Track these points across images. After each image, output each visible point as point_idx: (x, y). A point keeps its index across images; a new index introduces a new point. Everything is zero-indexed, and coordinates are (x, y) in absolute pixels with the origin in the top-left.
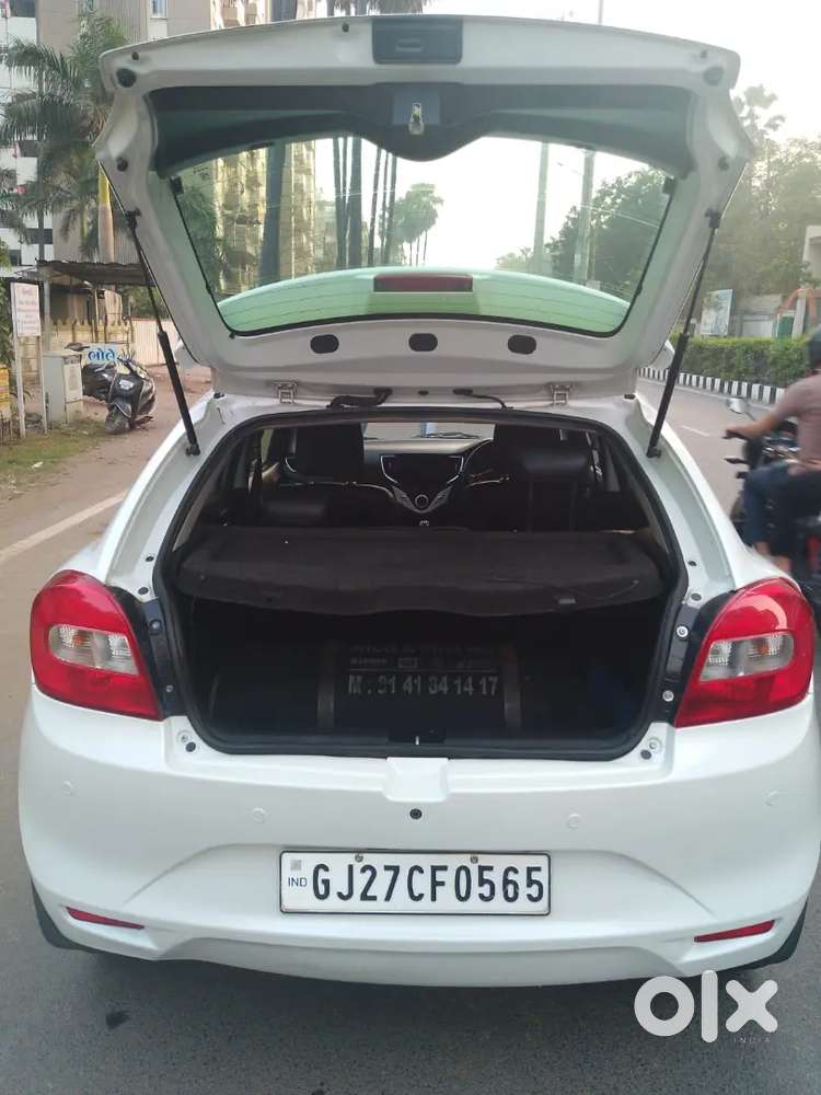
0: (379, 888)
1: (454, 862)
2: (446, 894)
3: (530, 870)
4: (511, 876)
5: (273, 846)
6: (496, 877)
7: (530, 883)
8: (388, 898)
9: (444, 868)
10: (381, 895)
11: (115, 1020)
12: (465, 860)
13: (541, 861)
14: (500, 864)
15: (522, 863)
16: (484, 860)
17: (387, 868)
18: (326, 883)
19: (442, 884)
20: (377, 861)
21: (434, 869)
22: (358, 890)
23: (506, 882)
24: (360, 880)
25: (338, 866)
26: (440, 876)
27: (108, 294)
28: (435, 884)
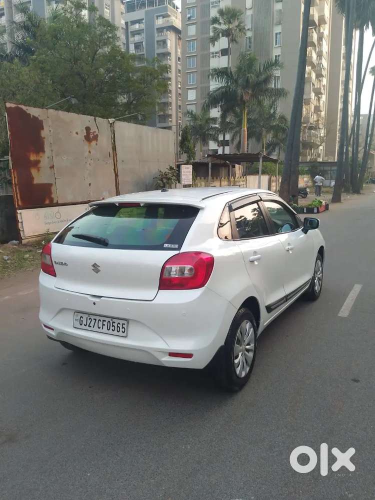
0: (92, 325)
1: (107, 319)
2: (105, 327)
3: (123, 324)
4: (119, 325)
5: (74, 310)
6: (115, 325)
7: (123, 328)
8: (93, 327)
9: (105, 321)
10: (92, 326)
11: (64, 364)
12: (110, 320)
13: (125, 322)
14: (117, 321)
15: (121, 322)
16: (114, 320)
17: (94, 319)
18: (82, 321)
19: (104, 325)
20: (93, 317)
21: (103, 321)
22: (88, 324)
23: (118, 327)
24: (89, 321)
25: (85, 316)
26: (104, 323)
27: (237, 166)
28: (103, 325)
